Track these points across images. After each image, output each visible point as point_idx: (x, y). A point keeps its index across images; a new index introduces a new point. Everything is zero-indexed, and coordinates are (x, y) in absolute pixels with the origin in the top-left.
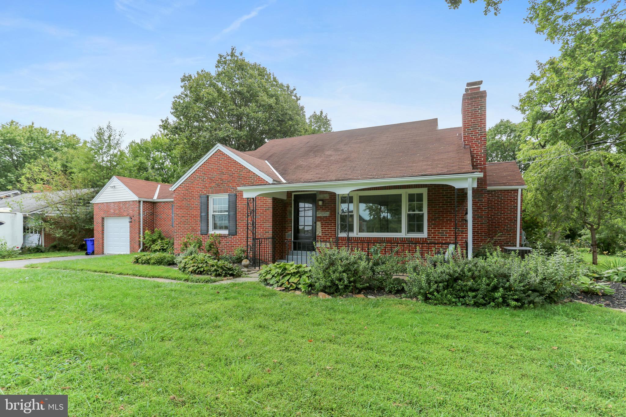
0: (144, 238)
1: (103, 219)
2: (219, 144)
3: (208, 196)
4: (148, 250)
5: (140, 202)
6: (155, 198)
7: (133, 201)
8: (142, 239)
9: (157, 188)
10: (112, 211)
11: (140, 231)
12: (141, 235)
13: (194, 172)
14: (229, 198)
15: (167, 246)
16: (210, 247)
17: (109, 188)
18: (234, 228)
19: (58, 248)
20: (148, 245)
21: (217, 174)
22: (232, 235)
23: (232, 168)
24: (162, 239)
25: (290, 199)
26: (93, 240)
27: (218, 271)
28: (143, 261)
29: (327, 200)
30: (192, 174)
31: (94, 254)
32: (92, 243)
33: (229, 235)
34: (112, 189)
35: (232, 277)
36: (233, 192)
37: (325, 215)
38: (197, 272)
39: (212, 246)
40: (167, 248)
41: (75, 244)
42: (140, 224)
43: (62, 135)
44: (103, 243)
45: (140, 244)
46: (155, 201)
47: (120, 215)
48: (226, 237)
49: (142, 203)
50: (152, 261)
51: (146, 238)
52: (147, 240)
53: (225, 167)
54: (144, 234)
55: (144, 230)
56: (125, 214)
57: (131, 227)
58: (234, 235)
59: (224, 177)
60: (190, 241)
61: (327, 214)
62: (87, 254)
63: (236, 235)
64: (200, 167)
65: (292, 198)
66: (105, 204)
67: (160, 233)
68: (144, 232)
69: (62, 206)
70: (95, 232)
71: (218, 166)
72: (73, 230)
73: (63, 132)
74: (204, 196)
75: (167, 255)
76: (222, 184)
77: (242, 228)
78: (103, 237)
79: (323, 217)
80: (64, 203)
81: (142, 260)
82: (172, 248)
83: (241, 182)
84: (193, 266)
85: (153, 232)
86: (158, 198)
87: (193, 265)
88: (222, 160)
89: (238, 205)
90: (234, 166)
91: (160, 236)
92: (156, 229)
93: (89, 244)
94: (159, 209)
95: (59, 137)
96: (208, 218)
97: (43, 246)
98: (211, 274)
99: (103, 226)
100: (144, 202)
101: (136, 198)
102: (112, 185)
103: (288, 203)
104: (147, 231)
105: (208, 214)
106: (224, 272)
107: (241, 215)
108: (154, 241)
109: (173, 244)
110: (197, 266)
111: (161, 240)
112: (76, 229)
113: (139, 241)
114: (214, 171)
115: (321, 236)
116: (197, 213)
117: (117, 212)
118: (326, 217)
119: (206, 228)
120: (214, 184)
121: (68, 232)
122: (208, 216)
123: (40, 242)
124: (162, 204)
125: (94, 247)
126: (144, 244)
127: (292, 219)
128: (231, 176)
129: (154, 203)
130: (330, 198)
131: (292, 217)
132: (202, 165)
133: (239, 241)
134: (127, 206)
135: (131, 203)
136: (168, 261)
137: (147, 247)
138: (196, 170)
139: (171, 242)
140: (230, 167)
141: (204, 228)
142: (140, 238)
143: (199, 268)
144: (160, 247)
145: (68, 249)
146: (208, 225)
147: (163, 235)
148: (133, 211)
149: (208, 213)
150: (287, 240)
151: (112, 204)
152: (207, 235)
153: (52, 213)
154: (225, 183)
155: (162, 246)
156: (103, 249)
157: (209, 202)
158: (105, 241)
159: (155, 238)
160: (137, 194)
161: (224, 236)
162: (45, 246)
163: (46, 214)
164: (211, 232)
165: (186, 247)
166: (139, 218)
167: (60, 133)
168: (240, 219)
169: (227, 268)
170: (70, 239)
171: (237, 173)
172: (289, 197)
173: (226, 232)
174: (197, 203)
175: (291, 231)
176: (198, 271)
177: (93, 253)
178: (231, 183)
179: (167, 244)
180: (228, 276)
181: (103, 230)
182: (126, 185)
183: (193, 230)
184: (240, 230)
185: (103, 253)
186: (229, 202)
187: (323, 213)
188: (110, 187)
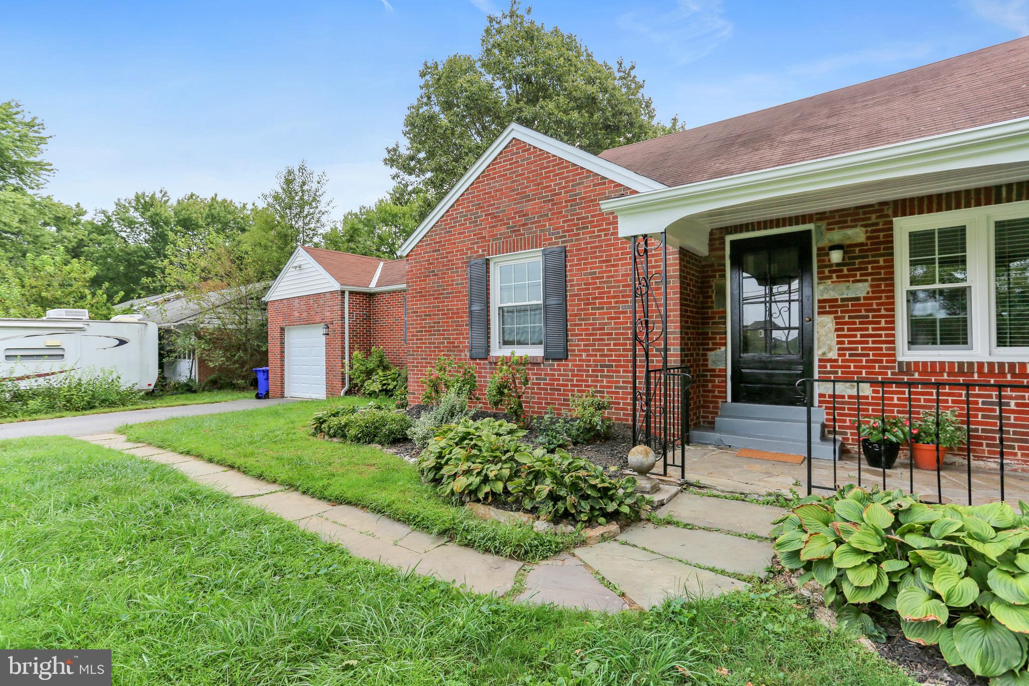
0: (351, 367)
1: (282, 329)
2: (514, 125)
3: (488, 260)
4: (358, 391)
5: (343, 292)
6: (373, 286)
7: (331, 292)
8: (347, 368)
9: (377, 267)
10: (296, 314)
11: (343, 353)
12: (346, 361)
13: (452, 206)
14: (545, 262)
15: (395, 383)
16: (501, 393)
17: (291, 269)
18: (562, 342)
19: (219, 385)
20: (358, 381)
21: (509, 201)
22: (554, 360)
23: (552, 181)
24: (385, 368)
25: (719, 253)
26: (267, 371)
27: (564, 499)
28: (332, 431)
29: (861, 244)
30: (448, 211)
31: (268, 398)
32: (265, 377)
33: (546, 358)
34: (296, 273)
35: (614, 527)
36: (557, 243)
37: (851, 295)
38: (481, 496)
39: (506, 391)
40: (395, 387)
41: (244, 378)
42: (343, 338)
43: (252, 210)
44: (282, 375)
45: (343, 379)
46: (373, 291)
47: (308, 322)
48: (538, 364)
49: (347, 294)
50: (353, 432)
51: (355, 367)
52: (356, 370)
53: (532, 181)
54: (350, 358)
55: (351, 349)
56: (318, 319)
57: (328, 344)
58: (561, 360)
59: (528, 207)
60: (446, 377)
61: (862, 289)
62: (258, 397)
63: (566, 359)
64: (468, 189)
65: (724, 249)
66: (285, 301)
67: (381, 357)
68: (350, 354)
69: (226, 311)
70: (270, 354)
71: (513, 182)
72: (241, 353)
73: (253, 204)
74: (479, 261)
75: (392, 413)
76: (524, 225)
77: (583, 340)
78: (283, 365)
79: (843, 300)
80: (227, 305)
81: (330, 428)
82: (405, 388)
83: (578, 214)
84: (468, 472)
85: (368, 353)
86: (378, 285)
87: (465, 467)
88: (523, 165)
89: (572, 275)
90: (557, 175)
91: (381, 361)
92: (373, 349)
93: (261, 377)
94: (381, 306)
95: (249, 212)
96: (488, 316)
97: (197, 381)
98: (534, 510)
99: (282, 343)
100: (351, 293)
101: (336, 286)
102: (295, 265)
103: (712, 265)
104: (356, 353)
105: (488, 307)
106: (586, 506)
107: (579, 305)
108: (369, 373)
109: (406, 378)
110: (479, 474)
111: (383, 371)
112: (245, 350)
113: (343, 374)
114: (501, 194)
115: (836, 361)
116: (461, 304)
117: (305, 315)
118: (858, 299)
119: (483, 342)
120: (504, 229)
121: (234, 356)
122: (488, 311)
123: (193, 374)
124: (386, 296)
125: (268, 385)
126: (351, 380)
127: (725, 312)
128: (549, 201)
129: (371, 296)
130: (868, 238)
131: (724, 305)
132: (473, 184)
133: (577, 375)
134: (322, 302)
135: (328, 295)
136: (392, 432)
137: (356, 385)
138: (458, 200)
139: (403, 375)
140: (545, 178)
141: (480, 342)
142: (343, 366)
143: (486, 480)
144: (380, 386)
145: (233, 387)
146: (489, 333)
147: (386, 361)
148: (332, 311)
149: (488, 302)
150: (714, 370)
151: (297, 301)
152: (486, 359)
153: (211, 324)
154: (533, 223)
155: (384, 385)
156: (282, 387)
157: (491, 274)
158: (286, 373)
159: (371, 366)
160: (337, 278)
161: (533, 363)
162: (199, 381)
163: (202, 326)
164: (498, 351)
165: (437, 392)
166: (343, 327)
167: (249, 207)
168: (576, 315)
169: (594, 487)
170: (237, 369)
171: (566, 192)
172: (717, 249)
173: (538, 352)
174: (460, 280)
175: (725, 344)
176: (487, 494)
177: (266, 396)
178: (550, 219)
179: (394, 380)
180: (602, 520)
181: (282, 352)
182: (320, 263)
183: (453, 347)
184: (578, 345)
185: (282, 396)
186: (545, 269)
187: (843, 286)
188: (293, 267)
